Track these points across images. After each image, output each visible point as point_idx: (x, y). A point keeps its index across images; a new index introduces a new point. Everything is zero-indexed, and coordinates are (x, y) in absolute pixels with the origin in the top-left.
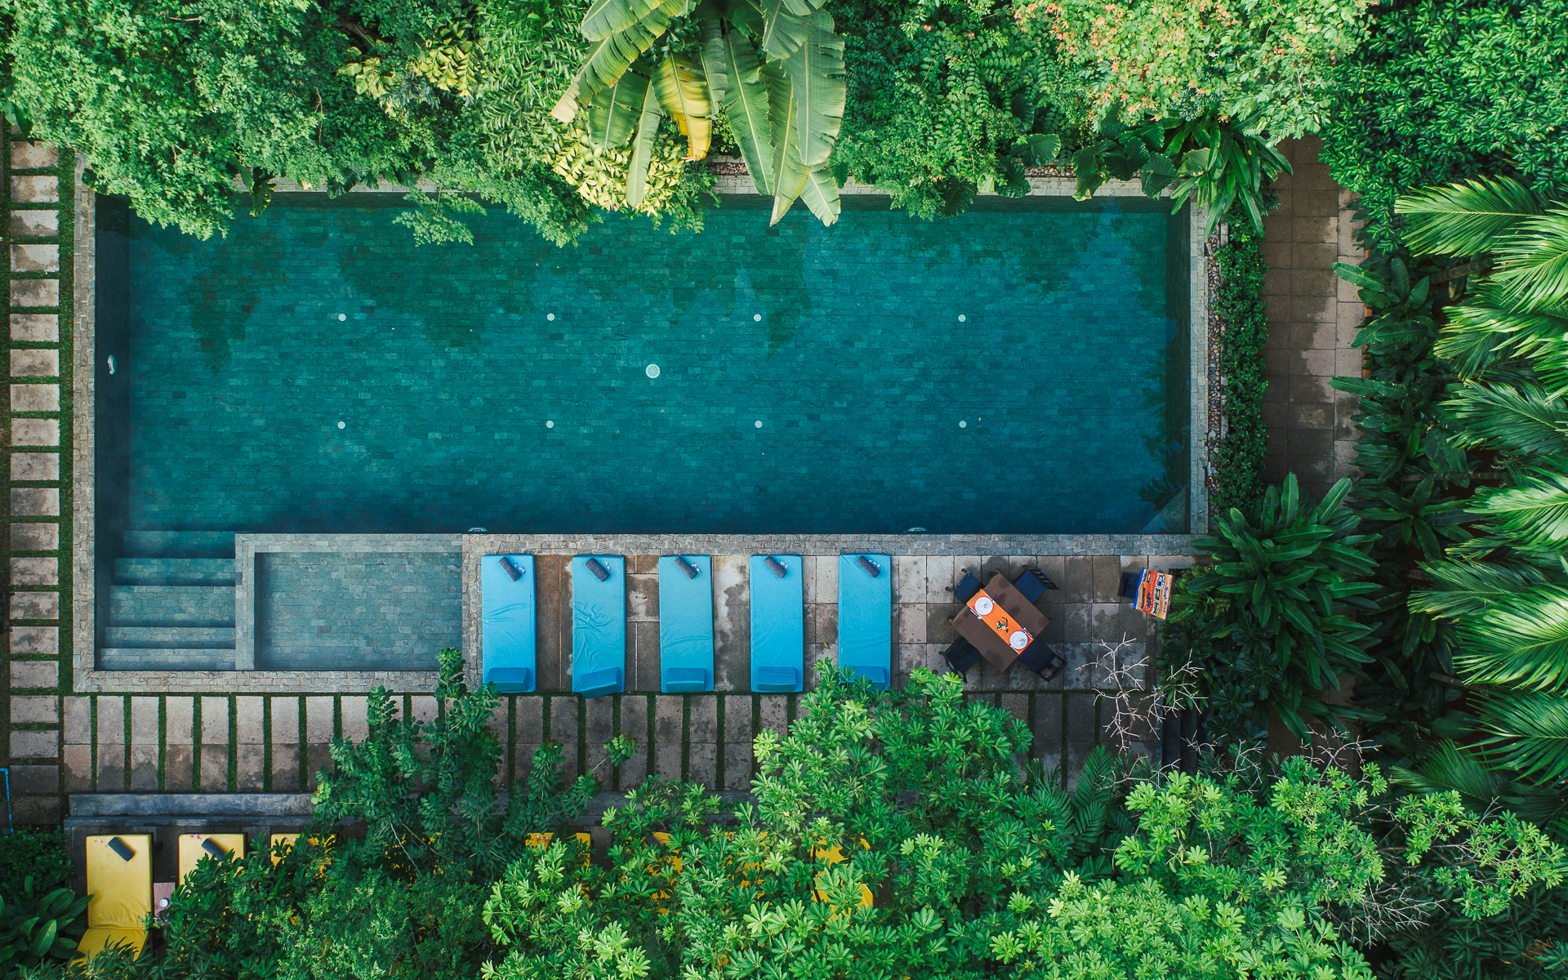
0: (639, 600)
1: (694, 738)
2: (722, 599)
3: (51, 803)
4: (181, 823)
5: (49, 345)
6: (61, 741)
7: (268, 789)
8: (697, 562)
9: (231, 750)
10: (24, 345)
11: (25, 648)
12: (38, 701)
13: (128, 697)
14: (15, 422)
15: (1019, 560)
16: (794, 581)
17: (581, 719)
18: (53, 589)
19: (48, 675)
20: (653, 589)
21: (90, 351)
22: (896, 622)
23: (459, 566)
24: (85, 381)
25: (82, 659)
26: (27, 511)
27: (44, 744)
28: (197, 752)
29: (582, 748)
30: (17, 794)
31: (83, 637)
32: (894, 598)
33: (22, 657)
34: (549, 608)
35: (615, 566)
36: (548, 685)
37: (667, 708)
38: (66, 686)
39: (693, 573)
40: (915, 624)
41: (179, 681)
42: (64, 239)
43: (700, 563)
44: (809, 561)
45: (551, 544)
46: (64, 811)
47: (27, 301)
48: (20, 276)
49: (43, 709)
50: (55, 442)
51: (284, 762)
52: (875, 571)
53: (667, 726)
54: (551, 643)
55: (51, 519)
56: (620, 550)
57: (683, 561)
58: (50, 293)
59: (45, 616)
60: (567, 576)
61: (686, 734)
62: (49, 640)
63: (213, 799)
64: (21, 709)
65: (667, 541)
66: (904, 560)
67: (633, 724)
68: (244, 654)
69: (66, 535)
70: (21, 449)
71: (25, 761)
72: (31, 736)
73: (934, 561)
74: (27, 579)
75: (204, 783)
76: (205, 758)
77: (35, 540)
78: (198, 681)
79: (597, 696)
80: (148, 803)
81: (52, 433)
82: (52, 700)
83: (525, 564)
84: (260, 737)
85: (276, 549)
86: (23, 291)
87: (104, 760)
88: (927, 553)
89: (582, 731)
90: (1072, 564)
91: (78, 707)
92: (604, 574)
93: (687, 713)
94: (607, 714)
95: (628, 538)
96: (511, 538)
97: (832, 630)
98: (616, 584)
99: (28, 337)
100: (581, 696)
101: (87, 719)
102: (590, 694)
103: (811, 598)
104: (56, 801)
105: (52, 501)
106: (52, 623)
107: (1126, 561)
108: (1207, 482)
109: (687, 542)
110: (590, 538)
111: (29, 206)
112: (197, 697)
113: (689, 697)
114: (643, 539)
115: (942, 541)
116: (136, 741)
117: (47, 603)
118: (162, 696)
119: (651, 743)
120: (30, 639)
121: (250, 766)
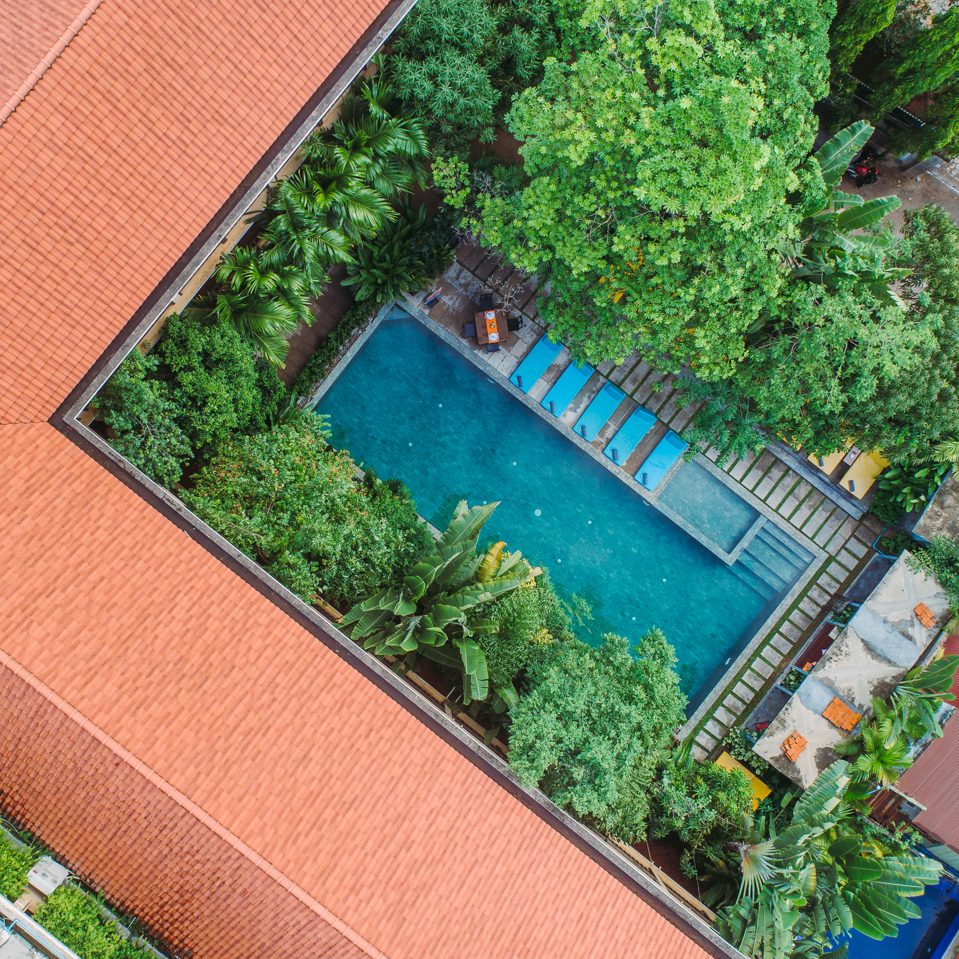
0: (609, 433)
1: (628, 370)
2: (580, 410)
3: (866, 523)
4: (827, 480)
5: (743, 682)
6: (847, 541)
7: (789, 468)
8: (579, 431)
9: (791, 492)
10: (752, 689)
11: (834, 584)
12: (844, 562)
13: (812, 539)
14: (776, 665)
15: (465, 342)
16: (550, 397)
17: (662, 408)
18: (809, 597)
19: (833, 568)
20: (601, 433)
21: (731, 669)
22: (526, 354)
23: (662, 495)
24: (741, 660)
25: (817, 564)
26: (796, 630)
27: (853, 545)
28: (803, 501)
29: (669, 397)
30: (876, 535)
31: (811, 572)
32: (520, 363)
33: (838, 582)
34: (642, 455)
35: (608, 452)
36: (664, 428)
37: (629, 387)
38: (830, 559)
39: (583, 428)
40: (520, 348)
41: (790, 531)
42: (709, 715)
43: (578, 429)
44: (539, 400)
45: (625, 477)
46: (864, 517)
47: (739, 704)
48: (735, 714)
49: (844, 557)
50: (768, 647)
51: (776, 473)
52: (519, 378)
53: (634, 381)
54: (652, 442)
55: (791, 622)
56: (602, 456)
57: (583, 435)
58: (729, 700)
59: (818, 590)
60: (628, 462)
61: (629, 373)
62: (824, 580)
63: (809, 480)
64: (852, 563)
65: (583, 446)
66: (506, 374)
67: (645, 391)
68: (760, 522)
69: (789, 611)
70: (782, 654)
71: (864, 544)
72: (855, 552)
73: (495, 366)
74: (815, 607)
75: (809, 488)
76: (802, 497)
77: (801, 619)
78: (784, 525)
79: (649, 411)
80: (833, 496)
81: (767, 651)
82: (838, 558)
83: (639, 477)
84: (777, 489)
85: (721, 550)
86: (737, 708)
87: (837, 524)
88: (495, 370)
89: (665, 403)
90: (446, 325)
91: (832, 549)
92: (614, 451)
93: (623, 381)
94: (652, 402)
95: (596, 458)
96: (637, 490)
97: (550, 369)
98: (613, 445)
99: (749, 691)
100: (656, 415)
101: (832, 542)
102: (651, 413)
103: (548, 387)
104: (865, 522)
105: (785, 628)
106: (818, 585)
107: (427, 312)
108: (375, 316)
109: (576, 440)
110: (609, 468)
111: (713, 736)
112: (788, 520)
113: (618, 385)
114: (591, 453)
115: (487, 370)
116: (821, 522)
117: (814, 593)
118: (800, 530)
119: (644, 379)
120: (829, 585)
121: (789, 481)
